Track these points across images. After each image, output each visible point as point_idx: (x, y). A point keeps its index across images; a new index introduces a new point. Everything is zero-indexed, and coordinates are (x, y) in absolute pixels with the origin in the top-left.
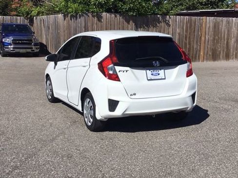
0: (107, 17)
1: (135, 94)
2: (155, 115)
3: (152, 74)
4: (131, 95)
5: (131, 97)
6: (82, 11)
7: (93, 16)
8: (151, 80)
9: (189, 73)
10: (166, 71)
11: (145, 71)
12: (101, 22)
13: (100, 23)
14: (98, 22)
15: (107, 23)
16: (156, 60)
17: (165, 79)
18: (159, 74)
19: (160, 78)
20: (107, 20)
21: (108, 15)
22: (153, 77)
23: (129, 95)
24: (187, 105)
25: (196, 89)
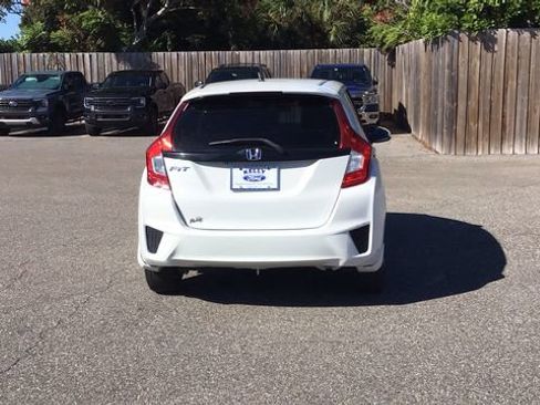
0: (510, 40)
1: (200, 220)
2: (261, 271)
3: (245, 178)
4: (192, 221)
5: (193, 225)
6: (443, 28)
7: (473, 40)
8: (242, 190)
9: (351, 180)
10: (282, 171)
11: (229, 170)
12: (494, 51)
13: (490, 55)
14: (484, 52)
15: (509, 54)
16: (253, 145)
17: (278, 189)
18: (263, 178)
19: (266, 187)
20: (509, 47)
21: (512, 33)
22: (246, 185)
23: (188, 222)
24: (332, 254)
25: (369, 219)
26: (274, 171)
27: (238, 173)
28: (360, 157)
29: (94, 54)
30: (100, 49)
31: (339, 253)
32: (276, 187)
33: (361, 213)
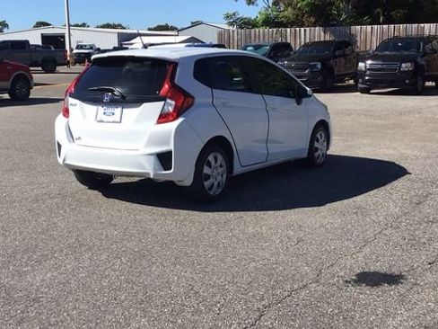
1: (80, 139)
3: (104, 114)
5: (77, 142)
8: (102, 121)
10: (125, 110)
11: (96, 107)
17: (120, 122)
18: (113, 114)
19: (114, 120)
22: (104, 118)
23: (75, 139)
24: (144, 168)
25: (171, 147)
26: (120, 109)
27: (101, 109)
28: (173, 103)
29: (308, 29)
30: (314, 25)
31: (149, 168)
32: (118, 120)
33: (166, 142)
